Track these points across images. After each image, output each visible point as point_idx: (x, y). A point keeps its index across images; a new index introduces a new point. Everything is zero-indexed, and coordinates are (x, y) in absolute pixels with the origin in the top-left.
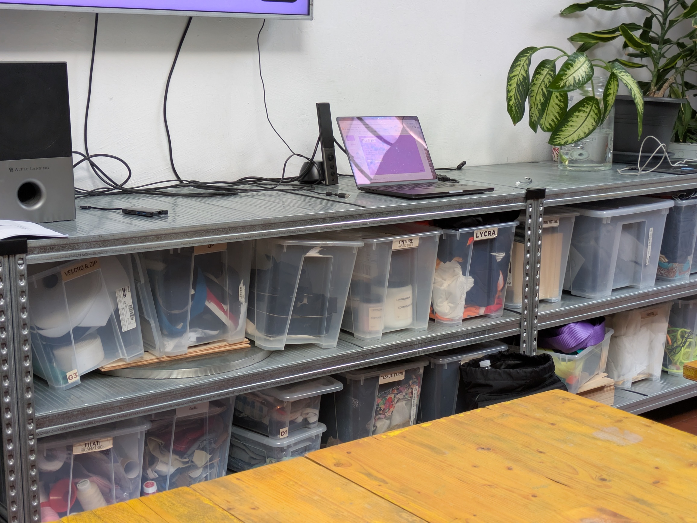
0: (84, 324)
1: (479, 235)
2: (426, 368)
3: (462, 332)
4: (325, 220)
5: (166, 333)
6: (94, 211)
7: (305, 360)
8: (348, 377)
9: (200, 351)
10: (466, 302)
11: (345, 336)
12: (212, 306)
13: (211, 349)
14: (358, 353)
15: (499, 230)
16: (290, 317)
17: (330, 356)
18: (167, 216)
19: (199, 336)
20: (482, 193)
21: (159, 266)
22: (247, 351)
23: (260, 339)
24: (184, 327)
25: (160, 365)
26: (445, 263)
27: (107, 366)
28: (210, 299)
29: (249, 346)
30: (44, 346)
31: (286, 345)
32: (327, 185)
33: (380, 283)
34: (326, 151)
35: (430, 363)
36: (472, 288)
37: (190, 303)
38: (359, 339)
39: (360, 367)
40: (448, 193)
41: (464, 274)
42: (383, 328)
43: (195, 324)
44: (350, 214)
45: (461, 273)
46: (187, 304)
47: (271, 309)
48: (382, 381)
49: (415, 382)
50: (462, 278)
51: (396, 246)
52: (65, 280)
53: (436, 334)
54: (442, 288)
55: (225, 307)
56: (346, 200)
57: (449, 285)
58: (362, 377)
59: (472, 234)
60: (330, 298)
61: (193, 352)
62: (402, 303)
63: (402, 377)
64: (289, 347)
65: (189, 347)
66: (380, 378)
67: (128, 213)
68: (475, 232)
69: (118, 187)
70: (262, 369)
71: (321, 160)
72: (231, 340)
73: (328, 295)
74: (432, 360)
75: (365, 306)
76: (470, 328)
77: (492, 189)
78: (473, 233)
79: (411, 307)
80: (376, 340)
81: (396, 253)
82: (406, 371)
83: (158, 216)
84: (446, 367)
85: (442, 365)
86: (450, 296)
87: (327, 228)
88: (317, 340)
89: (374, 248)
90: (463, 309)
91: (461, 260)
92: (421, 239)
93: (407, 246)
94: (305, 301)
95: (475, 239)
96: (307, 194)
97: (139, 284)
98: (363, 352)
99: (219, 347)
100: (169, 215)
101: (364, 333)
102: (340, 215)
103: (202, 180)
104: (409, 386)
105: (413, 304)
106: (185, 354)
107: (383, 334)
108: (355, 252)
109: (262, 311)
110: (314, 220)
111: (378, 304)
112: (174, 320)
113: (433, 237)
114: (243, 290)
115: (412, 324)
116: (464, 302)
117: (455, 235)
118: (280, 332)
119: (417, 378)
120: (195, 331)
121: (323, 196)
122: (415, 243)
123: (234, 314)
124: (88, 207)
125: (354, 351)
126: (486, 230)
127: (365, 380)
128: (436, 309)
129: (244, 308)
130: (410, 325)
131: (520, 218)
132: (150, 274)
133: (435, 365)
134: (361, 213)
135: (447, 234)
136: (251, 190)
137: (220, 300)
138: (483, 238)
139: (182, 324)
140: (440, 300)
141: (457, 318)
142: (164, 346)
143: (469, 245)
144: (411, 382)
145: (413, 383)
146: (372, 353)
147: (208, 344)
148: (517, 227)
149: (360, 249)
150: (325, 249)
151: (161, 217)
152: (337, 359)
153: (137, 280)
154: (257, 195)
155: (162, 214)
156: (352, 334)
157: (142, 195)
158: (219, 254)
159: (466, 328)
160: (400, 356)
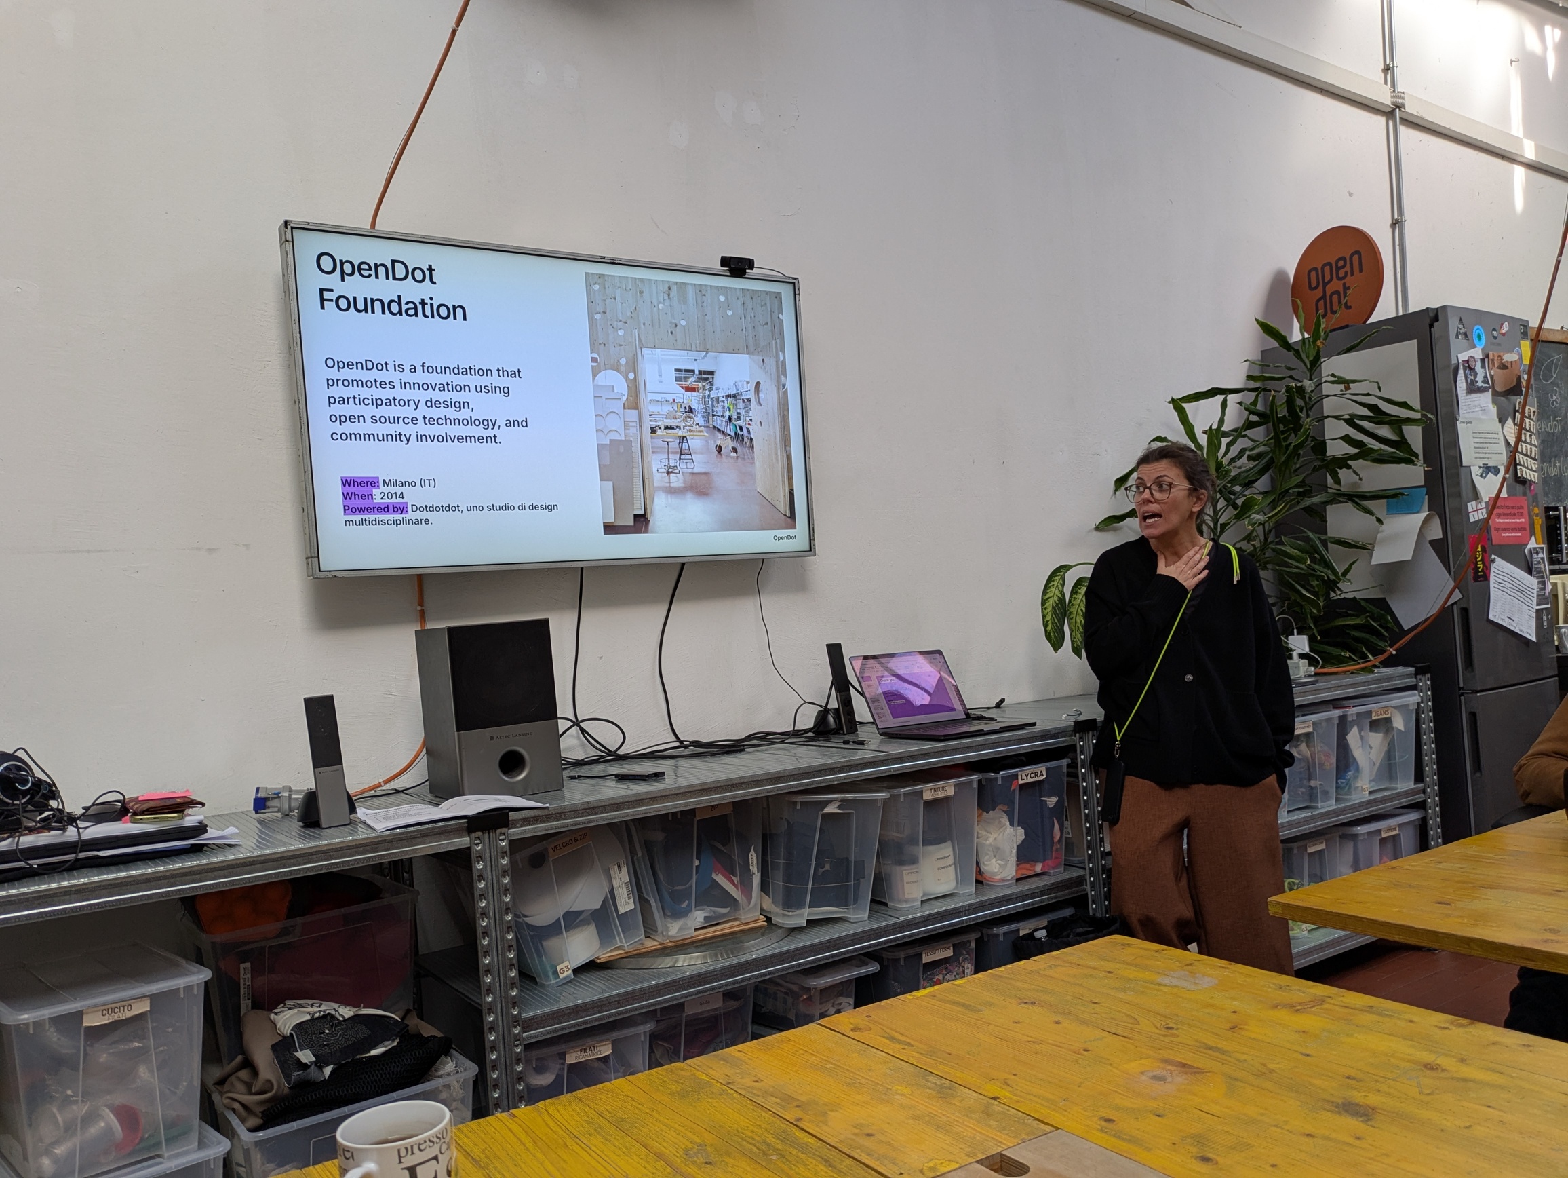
0: (575, 909)
1: (1024, 777)
2: (977, 940)
3: (1017, 893)
4: (841, 769)
5: (669, 914)
6: (584, 779)
7: (832, 937)
8: (885, 955)
9: (710, 933)
10: (1017, 858)
11: (878, 907)
12: (720, 879)
13: (721, 930)
14: (893, 925)
15: (1047, 769)
16: (810, 886)
17: (861, 930)
18: (665, 778)
19: (707, 915)
20: (1023, 729)
21: (659, 836)
22: (763, 929)
23: (777, 914)
24: (689, 905)
25: (664, 951)
26: (988, 812)
27: (604, 956)
28: (717, 871)
29: (766, 923)
30: (531, 937)
31: (808, 921)
33: (913, 841)
34: (841, 696)
35: (982, 934)
36: (1023, 841)
37: (695, 877)
38: (895, 909)
39: (898, 942)
40: (983, 730)
41: (1012, 824)
42: (922, 895)
43: (702, 901)
44: (869, 760)
45: (1008, 823)
46: (692, 878)
47: (788, 879)
48: (926, 959)
49: (966, 958)
50: (1010, 830)
51: (927, 796)
52: (553, 856)
53: (985, 898)
54: (988, 842)
55: (736, 880)
56: (866, 747)
57: (995, 839)
58: (902, 955)
59: (1015, 776)
60: (855, 862)
61: (701, 935)
62: (942, 863)
63: (950, 953)
64: (812, 923)
65: (696, 930)
66: (924, 955)
67: (621, 778)
68: (1019, 774)
69: (611, 753)
70: (782, 950)
71: (837, 707)
72: (744, 918)
73: (853, 859)
74: (984, 931)
75: (898, 868)
76: (1027, 887)
77: (1034, 724)
78: (1017, 775)
79: (952, 869)
80: (915, 909)
81: (929, 804)
82: (954, 946)
83: (654, 779)
84: (1001, 938)
85: (998, 935)
86: (997, 851)
87: (845, 778)
88: (845, 912)
89: (902, 799)
90: (1014, 867)
91: (1006, 808)
92: (956, 785)
93: (940, 794)
94: (828, 867)
95: (1020, 782)
96: (823, 745)
97: (635, 858)
98: (899, 923)
99: (731, 928)
100: (666, 776)
101: (900, 901)
102: (859, 762)
104: (960, 963)
105: (955, 863)
106: (692, 937)
107: (922, 902)
108: (880, 804)
109: (778, 881)
110: (830, 770)
111: (914, 866)
112: (678, 897)
113: (970, 782)
114: (754, 858)
115: (956, 888)
116: (1015, 859)
117: (996, 779)
118: (800, 905)
119: (968, 954)
120: (702, 910)
121: (840, 745)
122: (950, 791)
123: (746, 887)
124: (578, 776)
125: (888, 922)
126: (1032, 771)
127: (905, 958)
128: (984, 868)
129: (756, 880)
130: (954, 889)
131: (1071, 755)
132: (648, 846)
133: (989, 936)
134: (882, 759)
135: (986, 779)
136: (760, 745)
137: (729, 871)
138: (1030, 780)
139: (687, 902)
140: (987, 857)
141: (1009, 878)
142: (667, 929)
143: (1014, 790)
144: (961, 959)
145: (964, 960)
146: (911, 924)
147: (717, 924)
148: (1069, 766)
149: (885, 801)
150: (844, 804)
151: (659, 779)
152: (868, 934)
153: (633, 853)
154: (767, 750)
155: (659, 776)
156: (885, 904)
157: (639, 760)
158: (725, 817)
159: (1021, 889)
160: (944, 926)
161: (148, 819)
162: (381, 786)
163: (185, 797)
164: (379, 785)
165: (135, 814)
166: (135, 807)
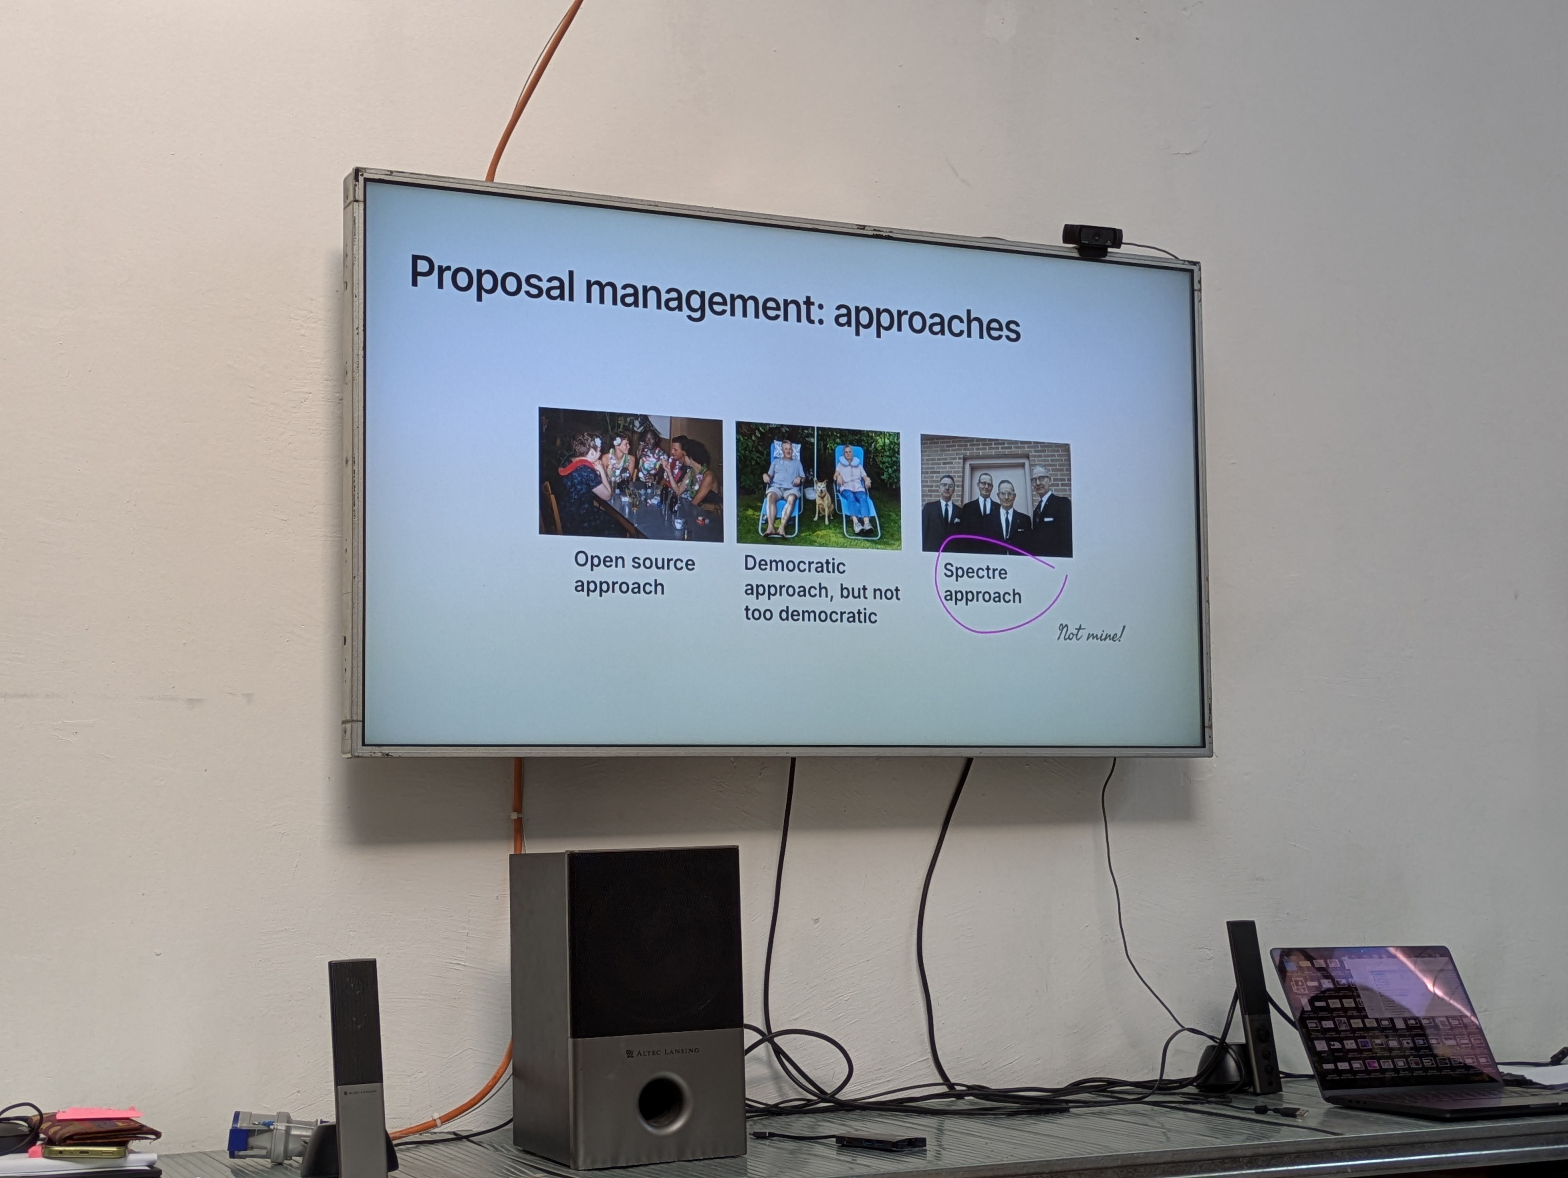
6: (780, 1141)
18: (926, 1150)
32: (1258, 1095)
34: (1251, 1021)
40: (1527, 1107)
44: (1309, 1151)
56: (1299, 1121)
67: (847, 1144)
69: (828, 1096)
71: (1243, 1041)
83: (907, 1150)
96: (1215, 1111)
100: (927, 1148)
102: (1288, 1152)
103: (994, 1085)
121: (1249, 1113)
124: (769, 1133)
134: (1333, 1146)
136: (1095, 1102)
151: (915, 1152)
154: (1109, 1113)
155: (915, 1145)
157: (875, 1113)
161: (71, 1152)
162: (435, 1126)
163: (128, 1119)
164: (433, 1125)
165: (50, 1142)
166: (52, 1130)
